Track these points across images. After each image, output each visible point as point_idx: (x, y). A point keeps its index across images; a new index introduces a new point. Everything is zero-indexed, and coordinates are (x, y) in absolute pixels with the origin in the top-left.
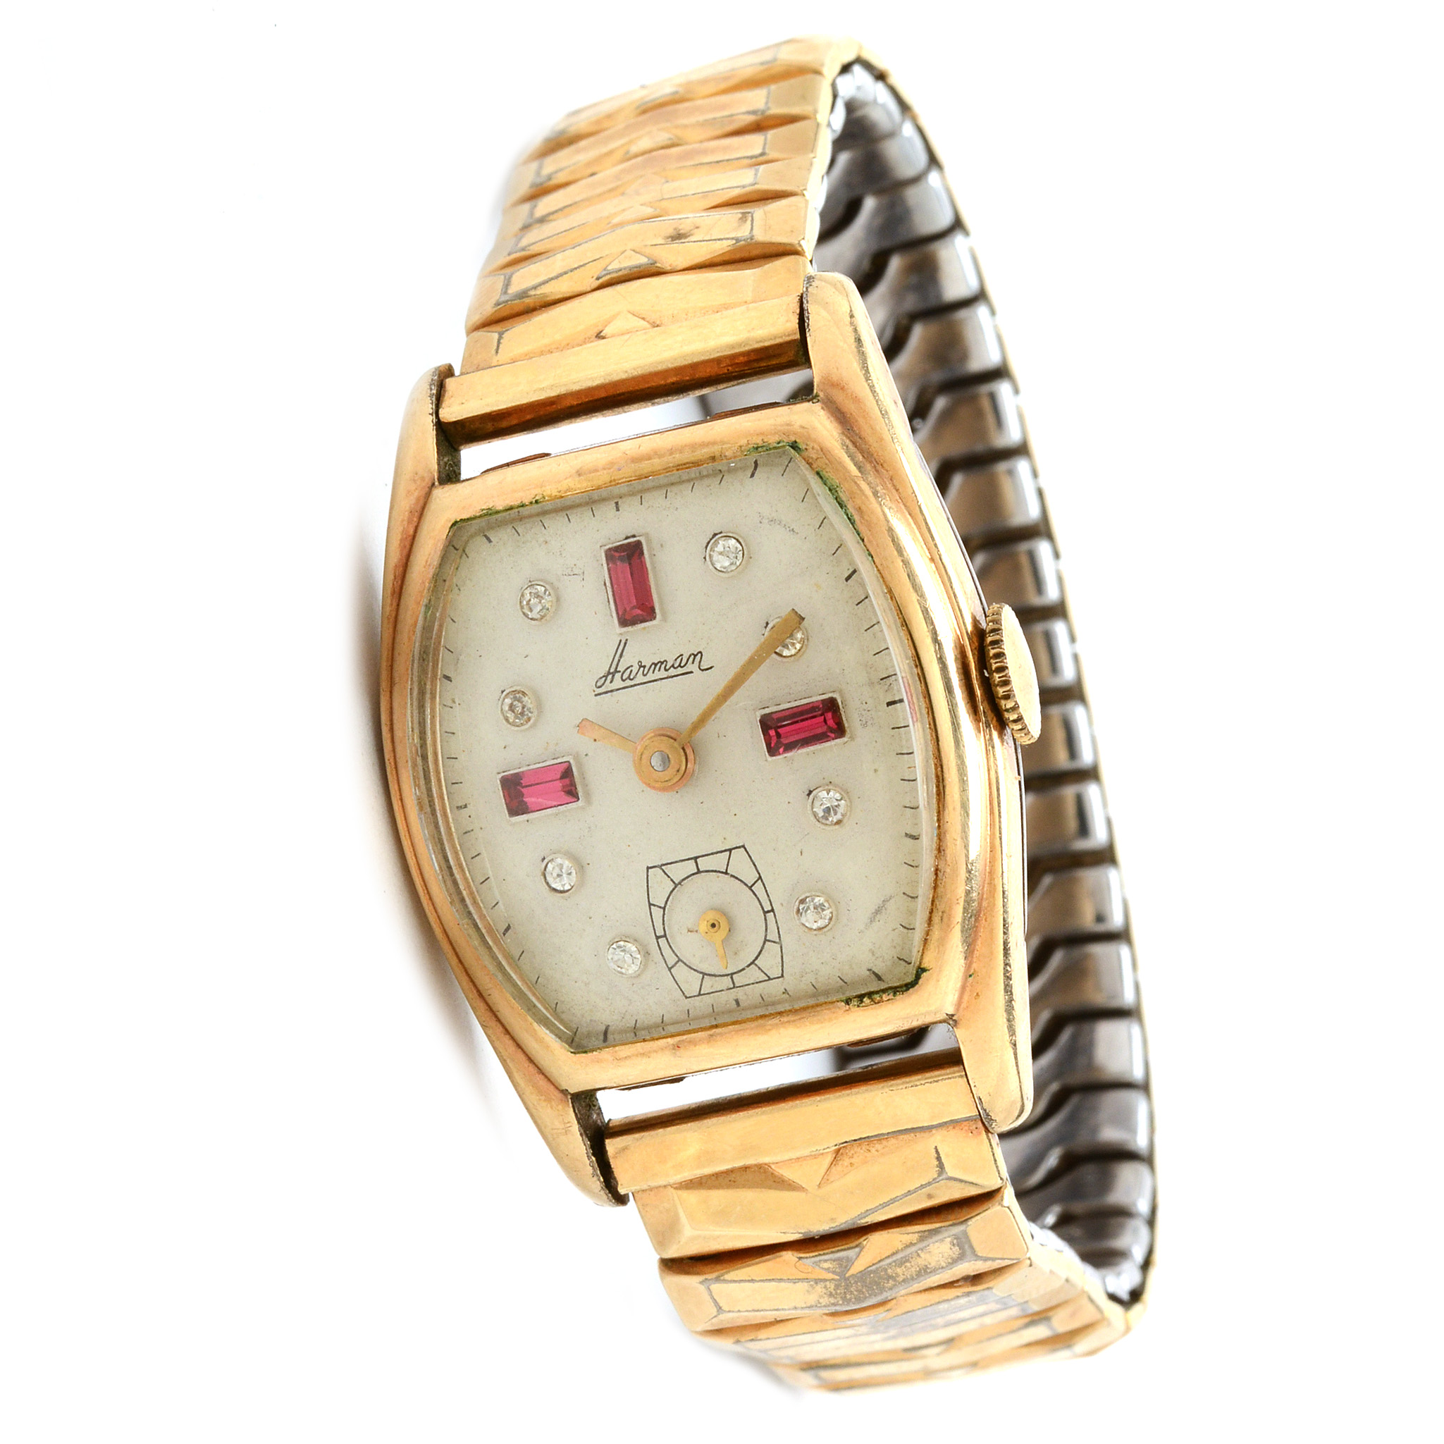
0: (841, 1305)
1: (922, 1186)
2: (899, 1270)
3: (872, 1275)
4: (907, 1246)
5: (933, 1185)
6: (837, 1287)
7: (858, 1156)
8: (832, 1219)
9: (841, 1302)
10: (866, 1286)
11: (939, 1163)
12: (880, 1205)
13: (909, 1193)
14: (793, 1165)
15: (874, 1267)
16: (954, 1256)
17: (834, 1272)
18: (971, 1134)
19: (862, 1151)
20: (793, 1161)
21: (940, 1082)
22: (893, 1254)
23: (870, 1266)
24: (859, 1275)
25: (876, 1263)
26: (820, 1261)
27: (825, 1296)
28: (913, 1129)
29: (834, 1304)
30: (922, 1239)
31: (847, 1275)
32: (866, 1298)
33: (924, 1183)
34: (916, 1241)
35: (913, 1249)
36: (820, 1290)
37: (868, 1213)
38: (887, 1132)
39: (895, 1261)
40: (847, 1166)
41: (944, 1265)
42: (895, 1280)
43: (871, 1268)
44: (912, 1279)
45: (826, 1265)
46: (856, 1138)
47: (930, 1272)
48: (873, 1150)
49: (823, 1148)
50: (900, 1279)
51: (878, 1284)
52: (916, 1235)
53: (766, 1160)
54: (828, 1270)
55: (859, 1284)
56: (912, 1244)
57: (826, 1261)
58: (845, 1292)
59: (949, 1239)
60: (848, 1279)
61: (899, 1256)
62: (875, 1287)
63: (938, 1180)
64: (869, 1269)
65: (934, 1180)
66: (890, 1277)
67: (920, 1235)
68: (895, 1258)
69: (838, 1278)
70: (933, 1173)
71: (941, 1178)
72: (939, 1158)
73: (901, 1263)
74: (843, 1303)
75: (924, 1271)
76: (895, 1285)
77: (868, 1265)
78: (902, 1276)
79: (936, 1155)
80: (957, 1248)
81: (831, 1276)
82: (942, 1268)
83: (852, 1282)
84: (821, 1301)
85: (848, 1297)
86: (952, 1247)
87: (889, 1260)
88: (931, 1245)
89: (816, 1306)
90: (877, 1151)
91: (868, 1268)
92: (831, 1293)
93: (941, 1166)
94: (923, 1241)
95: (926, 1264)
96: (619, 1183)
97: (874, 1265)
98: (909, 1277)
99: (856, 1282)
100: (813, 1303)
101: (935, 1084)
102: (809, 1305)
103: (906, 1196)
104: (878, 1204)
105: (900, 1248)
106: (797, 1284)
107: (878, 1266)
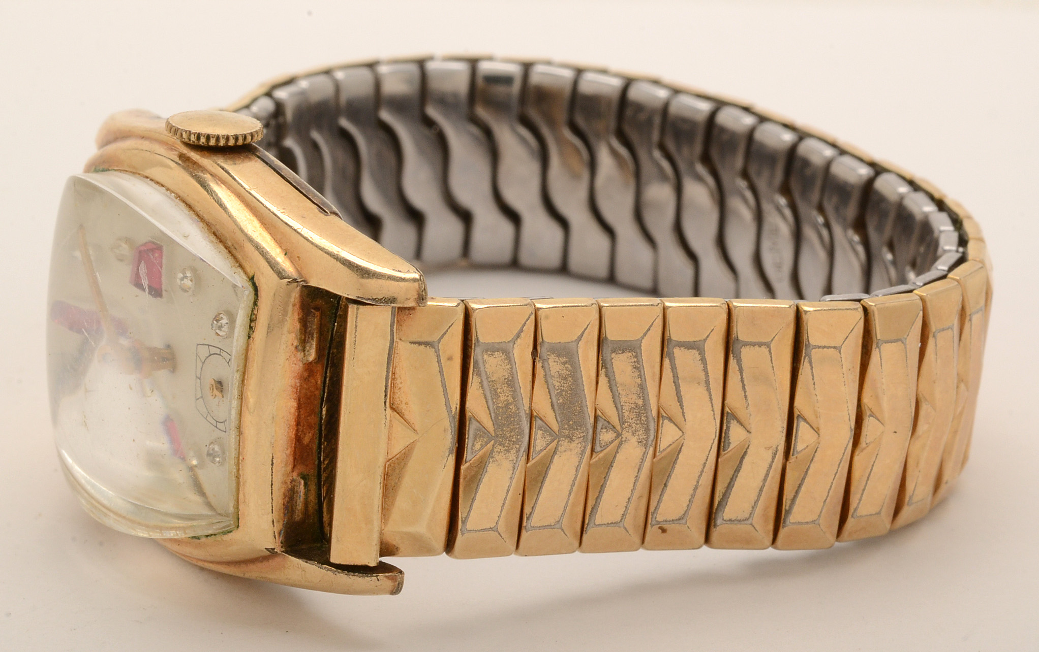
0: (520, 447)
1: (439, 361)
2: (502, 398)
3: (500, 418)
4: (482, 386)
5: (440, 354)
6: (500, 444)
7: (402, 397)
8: (445, 430)
9: (518, 446)
10: (509, 425)
11: (424, 344)
12: (444, 394)
13: (441, 372)
14: (392, 443)
15: (493, 415)
16: (503, 357)
17: (487, 443)
18: (411, 316)
19: (399, 393)
20: (389, 442)
21: (357, 324)
22: (485, 398)
23: (491, 416)
24: (496, 427)
25: (490, 412)
26: (472, 449)
27: (507, 455)
28: (389, 354)
29: (518, 451)
30: (479, 374)
31: (493, 435)
32: (520, 428)
33: (437, 360)
34: (480, 380)
35: (485, 383)
36: (500, 457)
37: (448, 405)
38: (386, 372)
39: (493, 399)
40: (407, 407)
41: (508, 367)
42: (511, 404)
43: (493, 417)
44: (515, 391)
45: (478, 446)
46: (384, 394)
47: (513, 377)
48: (400, 386)
49: (384, 420)
50: (511, 399)
51: (510, 416)
52: (475, 377)
53: (381, 460)
54: (482, 447)
55: (504, 429)
56: (481, 383)
57: (473, 445)
58: (509, 441)
59: (485, 357)
60: (497, 436)
61: (488, 394)
62: (512, 419)
63: (437, 350)
64: (493, 418)
65: (436, 352)
66: (507, 406)
67: (475, 375)
68: (489, 398)
69: (493, 441)
70: (431, 351)
71: (436, 347)
72: (420, 343)
73: (496, 395)
74: (519, 444)
75: (511, 382)
76: (515, 405)
77: (490, 418)
78: (509, 398)
79: (417, 345)
80: (496, 353)
81: (490, 446)
82: (511, 368)
83: (501, 433)
84: (511, 459)
85: (514, 439)
86: (494, 356)
87: (490, 402)
88: (486, 370)
89: (514, 464)
90: (401, 383)
91: (491, 419)
92: (506, 450)
93: (426, 344)
94: (480, 374)
95: (503, 378)
96: (367, 564)
97: (490, 414)
98: (511, 393)
99: (502, 430)
100: (512, 465)
101: (358, 328)
102: (512, 469)
103: (443, 374)
104: (443, 396)
105: (482, 392)
106: (488, 470)
107: (492, 412)
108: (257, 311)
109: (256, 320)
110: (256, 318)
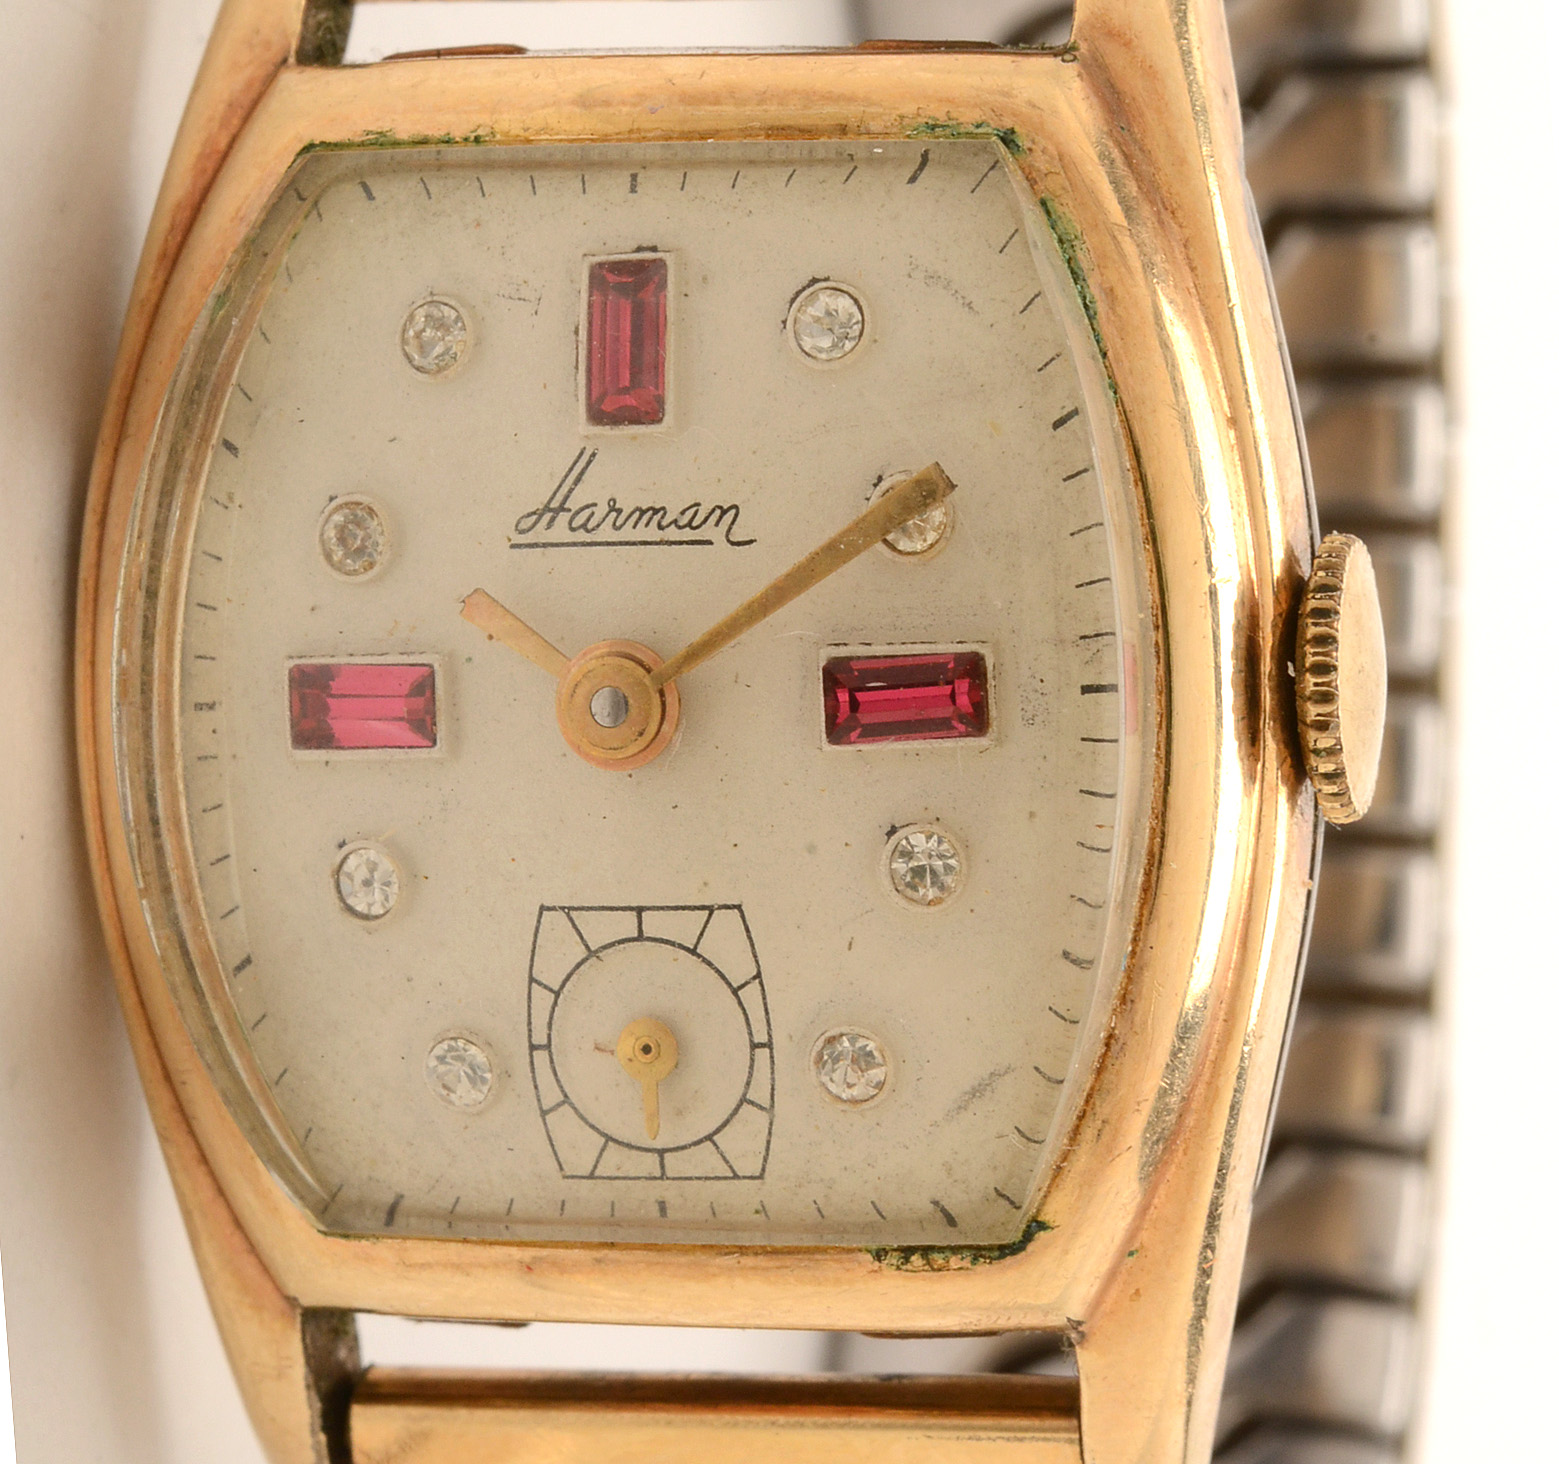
108: (961, 1269)
109: (933, 1270)
110: (940, 1270)
